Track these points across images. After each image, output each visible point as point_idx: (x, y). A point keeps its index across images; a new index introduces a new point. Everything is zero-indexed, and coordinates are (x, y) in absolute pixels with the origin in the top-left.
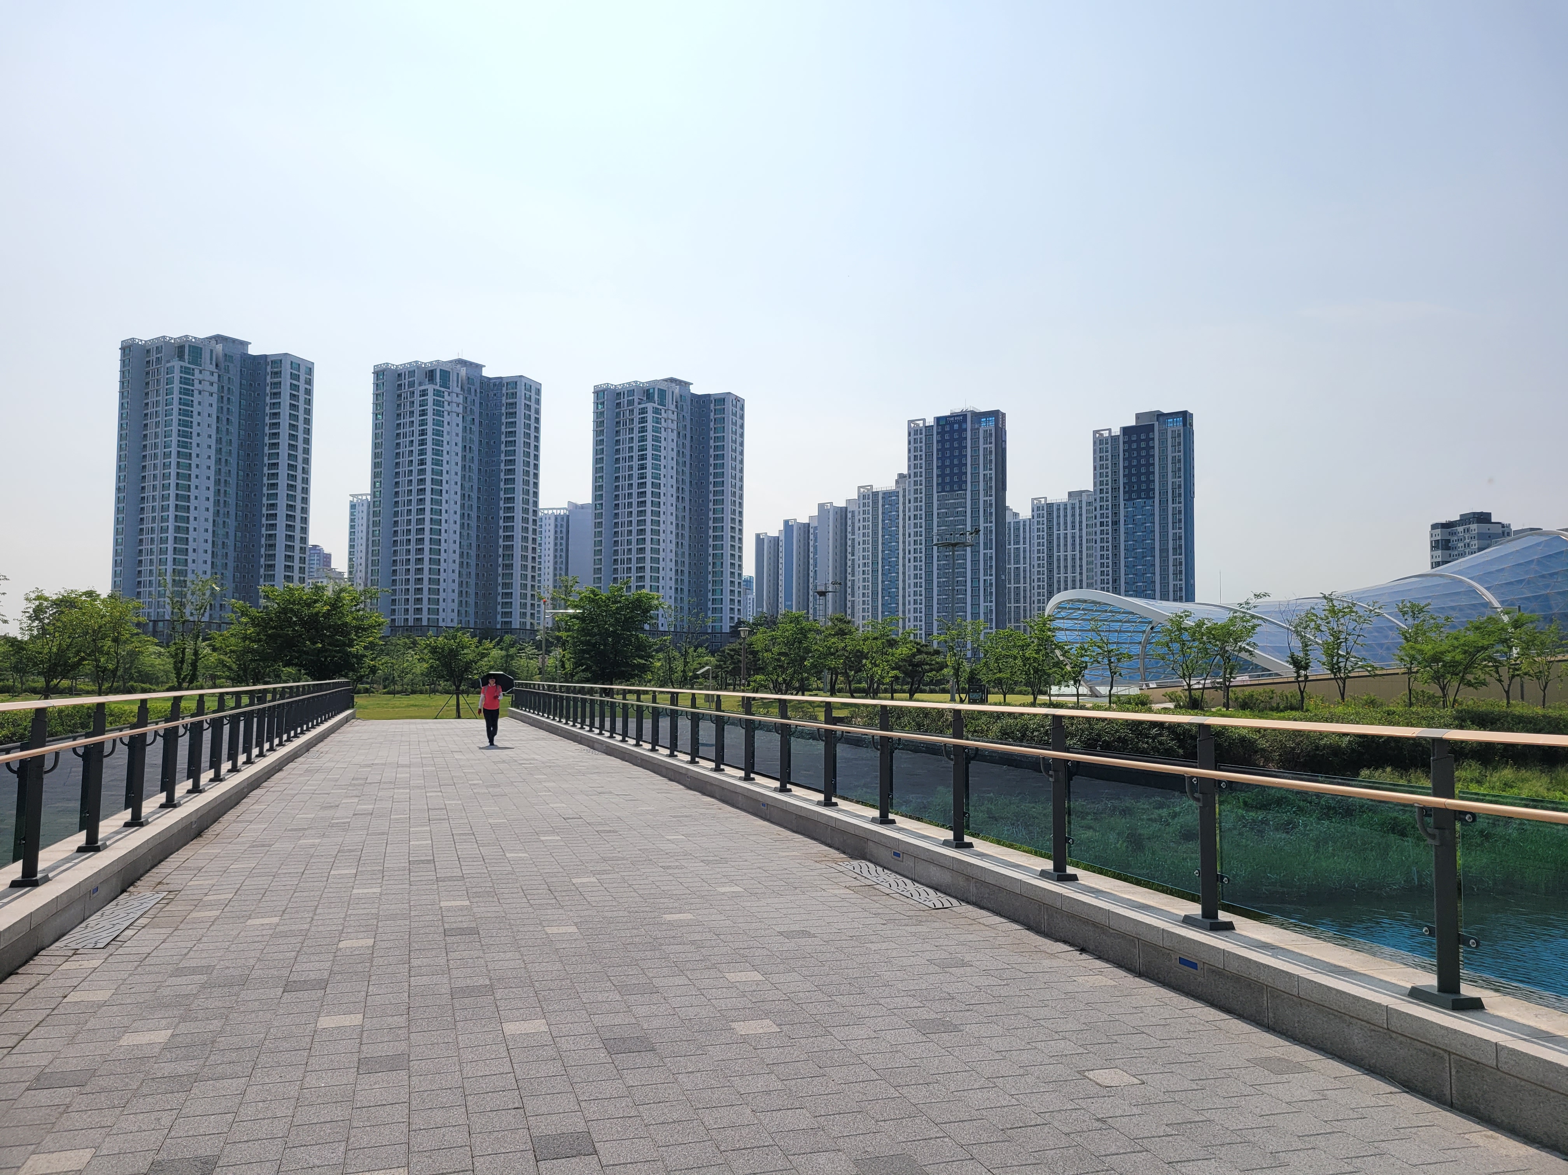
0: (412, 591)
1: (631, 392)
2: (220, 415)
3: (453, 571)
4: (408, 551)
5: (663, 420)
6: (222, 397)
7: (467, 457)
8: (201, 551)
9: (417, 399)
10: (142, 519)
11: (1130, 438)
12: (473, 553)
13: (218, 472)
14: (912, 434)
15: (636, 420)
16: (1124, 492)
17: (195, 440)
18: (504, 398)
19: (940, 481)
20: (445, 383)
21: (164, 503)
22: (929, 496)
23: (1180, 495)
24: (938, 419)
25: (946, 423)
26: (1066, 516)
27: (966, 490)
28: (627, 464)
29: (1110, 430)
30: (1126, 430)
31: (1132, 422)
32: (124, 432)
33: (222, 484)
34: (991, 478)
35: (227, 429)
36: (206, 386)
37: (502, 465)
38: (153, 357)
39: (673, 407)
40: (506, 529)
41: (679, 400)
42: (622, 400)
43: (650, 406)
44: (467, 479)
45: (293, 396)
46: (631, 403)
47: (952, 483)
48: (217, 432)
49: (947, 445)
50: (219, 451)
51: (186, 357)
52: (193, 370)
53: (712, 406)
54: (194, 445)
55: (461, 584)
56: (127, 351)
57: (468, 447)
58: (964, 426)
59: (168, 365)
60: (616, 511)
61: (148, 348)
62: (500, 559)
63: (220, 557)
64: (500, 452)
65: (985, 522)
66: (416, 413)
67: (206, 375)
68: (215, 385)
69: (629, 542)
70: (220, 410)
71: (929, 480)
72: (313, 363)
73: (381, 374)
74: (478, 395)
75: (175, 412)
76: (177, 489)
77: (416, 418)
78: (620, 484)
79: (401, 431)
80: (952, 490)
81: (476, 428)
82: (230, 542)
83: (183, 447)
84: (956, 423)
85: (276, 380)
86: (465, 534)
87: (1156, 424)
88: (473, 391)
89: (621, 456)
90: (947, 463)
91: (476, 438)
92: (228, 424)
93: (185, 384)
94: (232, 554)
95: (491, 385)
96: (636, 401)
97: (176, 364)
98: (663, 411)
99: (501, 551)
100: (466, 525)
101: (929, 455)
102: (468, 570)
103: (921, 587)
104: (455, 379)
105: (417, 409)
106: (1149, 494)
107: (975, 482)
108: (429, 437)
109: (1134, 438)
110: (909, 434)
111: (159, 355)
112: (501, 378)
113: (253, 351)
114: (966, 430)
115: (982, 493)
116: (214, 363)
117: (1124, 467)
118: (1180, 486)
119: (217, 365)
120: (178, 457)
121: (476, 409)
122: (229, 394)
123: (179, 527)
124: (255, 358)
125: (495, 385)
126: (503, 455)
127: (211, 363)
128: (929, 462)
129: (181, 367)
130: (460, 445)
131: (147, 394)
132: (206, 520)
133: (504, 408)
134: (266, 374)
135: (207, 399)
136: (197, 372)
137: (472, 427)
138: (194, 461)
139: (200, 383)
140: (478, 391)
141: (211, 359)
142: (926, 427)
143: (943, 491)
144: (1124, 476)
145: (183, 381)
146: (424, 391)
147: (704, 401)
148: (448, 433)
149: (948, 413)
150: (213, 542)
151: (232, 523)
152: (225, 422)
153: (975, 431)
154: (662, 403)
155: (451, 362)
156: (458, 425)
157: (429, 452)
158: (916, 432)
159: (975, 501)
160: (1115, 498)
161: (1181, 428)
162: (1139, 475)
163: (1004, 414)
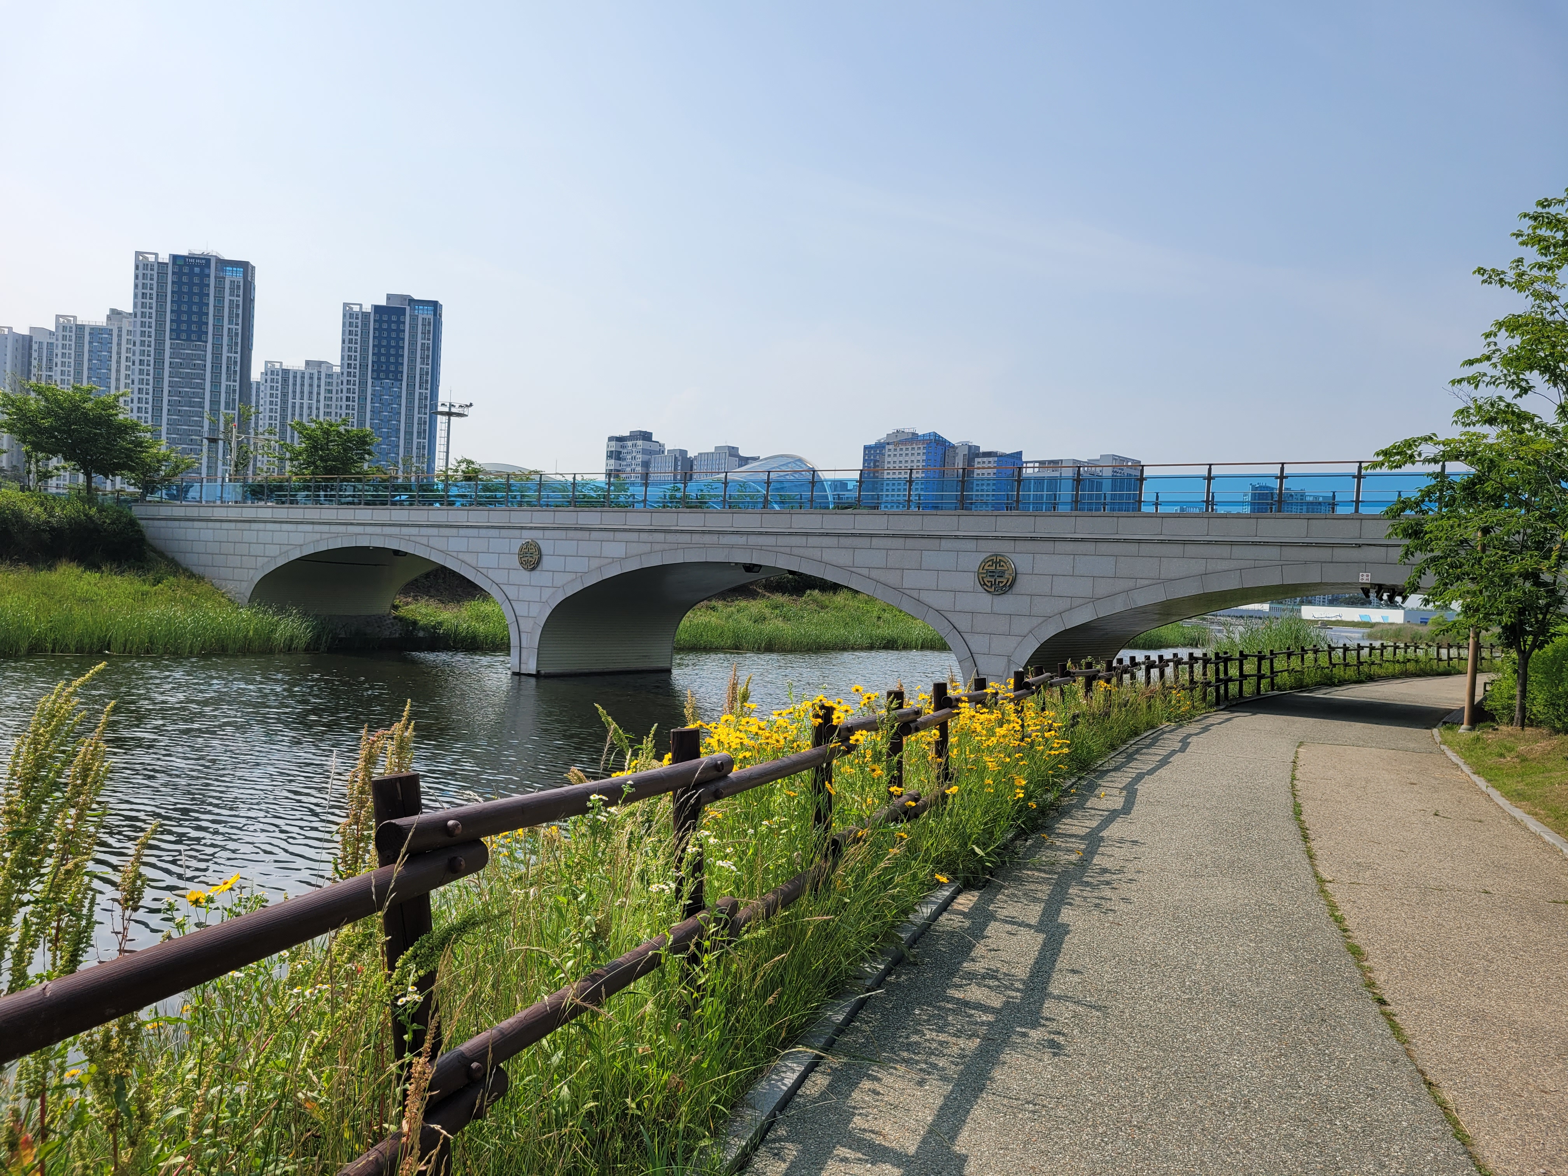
11: (381, 317)
14: (141, 267)
16: (373, 371)
19: (174, 327)
22: (160, 342)
23: (427, 382)
24: (175, 258)
25: (185, 264)
26: (302, 385)
27: (206, 342)
29: (361, 305)
30: (377, 309)
31: (383, 302)
34: (236, 334)
47: (189, 332)
49: (185, 289)
58: (207, 271)
65: (228, 379)
71: (160, 323)
80: (189, 339)
84: (197, 266)
87: (408, 308)
90: (184, 308)
101: (161, 296)
106: (397, 376)
107: (218, 335)
109: (385, 318)
110: (137, 267)
114: (208, 276)
115: (225, 348)
117: (374, 346)
118: (427, 373)
128: (161, 302)
142: (159, 263)
143: (178, 338)
144: (373, 354)
149: (185, 253)
153: (220, 280)
158: (146, 266)
159: (217, 356)
160: (363, 375)
161: (432, 317)
162: (388, 355)
163: (253, 268)
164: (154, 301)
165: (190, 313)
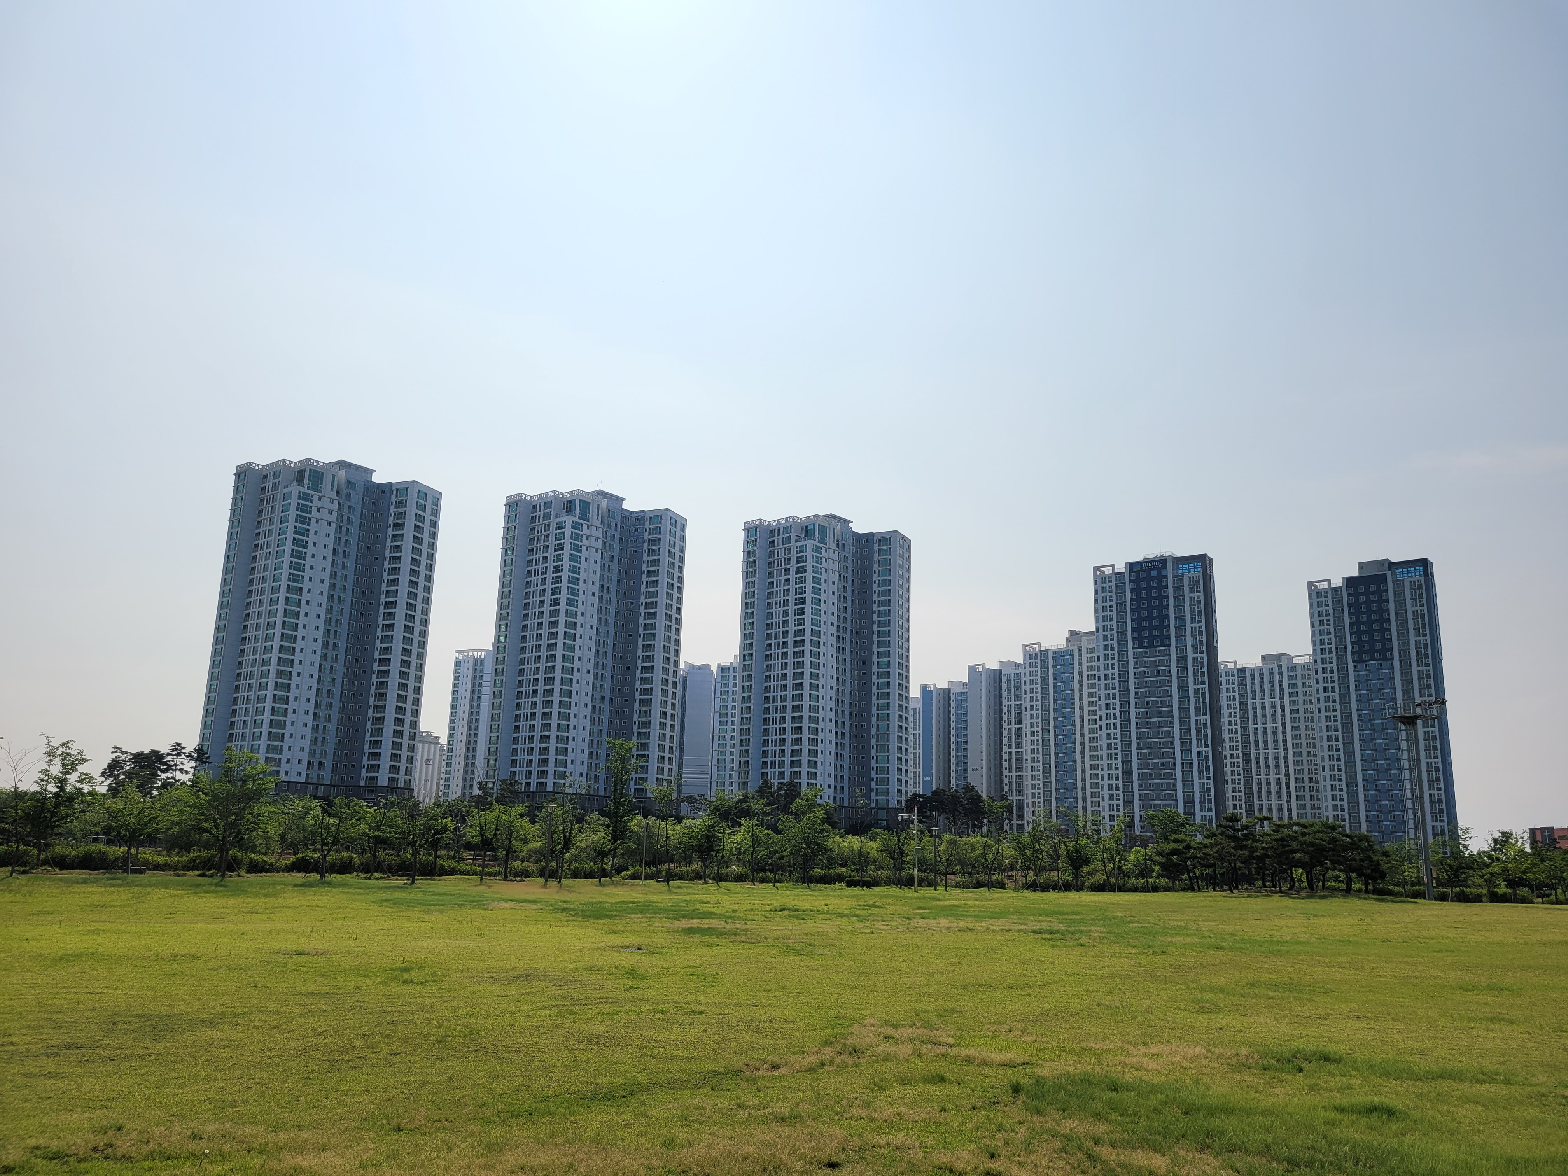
0: (536, 750)
1: (788, 529)
2: (337, 547)
3: (584, 729)
4: (534, 704)
5: (823, 560)
6: (341, 527)
7: (604, 598)
8: (303, 700)
9: (553, 532)
10: (241, 663)
11: (1355, 590)
12: (606, 708)
13: (330, 610)
14: (1099, 582)
15: (793, 560)
16: (1353, 653)
17: (308, 573)
18: (647, 534)
19: (1136, 636)
20: (584, 516)
21: (267, 644)
22: (1123, 653)
23: (1426, 656)
24: (1131, 566)
25: (1142, 570)
27: (1169, 646)
28: (782, 609)
29: (1328, 581)
30: (1349, 581)
31: (1355, 573)
32: (230, 565)
33: (333, 624)
34: (1201, 632)
35: (344, 563)
36: (324, 514)
37: (642, 608)
38: (270, 483)
39: (834, 546)
40: (643, 680)
41: (840, 538)
42: (776, 538)
43: (810, 543)
44: (603, 624)
45: (417, 528)
46: (787, 540)
47: (1151, 637)
48: (333, 566)
50: (333, 586)
51: (306, 482)
52: (312, 496)
53: (876, 546)
54: (306, 579)
55: (591, 743)
56: (242, 476)
57: (605, 587)
58: (1164, 572)
59: (285, 491)
60: (768, 663)
61: (264, 473)
62: (636, 716)
63: (323, 707)
64: (640, 593)
65: (1196, 682)
66: (551, 548)
67: (326, 502)
68: (335, 514)
69: (783, 699)
70: (338, 541)
71: (1122, 634)
72: (441, 493)
73: (514, 506)
74: (619, 529)
75: (289, 542)
76: (283, 628)
77: (551, 554)
78: (773, 631)
79: (533, 568)
80: (1151, 646)
81: (615, 566)
82: (336, 691)
83: (294, 581)
84: (1154, 569)
85: (400, 510)
86: (599, 686)
87: (1389, 573)
88: (613, 524)
89: (774, 600)
90: (1145, 614)
91: (614, 577)
92: (344, 557)
93: (302, 511)
94: (337, 704)
95: (633, 519)
96: (794, 538)
97: (295, 489)
98: (824, 549)
99: (636, 706)
100: (599, 675)
101: (1121, 605)
102: (600, 728)
103: (1116, 759)
104: (596, 511)
105: (552, 543)
106: (1386, 655)
107: (1181, 637)
108: (565, 574)
109: (1361, 590)
110: (1096, 582)
111: (276, 481)
112: (644, 511)
113: (377, 479)
114: (1166, 577)
115: (1190, 649)
116: (335, 489)
117: (1351, 624)
118: (1426, 646)
119: (338, 492)
120: (288, 592)
121: (616, 545)
122: (348, 523)
123: (282, 671)
124: (379, 486)
125: (636, 519)
126: (643, 597)
127: (332, 490)
128: (1121, 613)
129: (300, 492)
130: (597, 584)
131: (259, 523)
132: (312, 664)
133: (646, 545)
134: (390, 503)
135: (324, 528)
136: (316, 498)
137: (611, 564)
138: (305, 597)
139: (319, 511)
140: (619, 525)
141: (333, 485)
142: (1116, 574)
143: (1140, 647)
144: (1352, 633)
145: (301, 508)
146: (561, 523)
147: (865, 542)
148: (585, 570)
149: (1140, 559)
150: (318, 689)
151: (340, 668)
152: (341, 555)
153: (1178, 578)
154: (822, 541)
155: (593, 493)
156: (596, 561)
157: (564, 591)
158: (1104, 580)
159: (1182, 658)
160: (1342, 659)
161: (1422, 578)
162: (1370, 632)
163: (1211, 559)
164: (1114, 613)
165: (1150, 618)
